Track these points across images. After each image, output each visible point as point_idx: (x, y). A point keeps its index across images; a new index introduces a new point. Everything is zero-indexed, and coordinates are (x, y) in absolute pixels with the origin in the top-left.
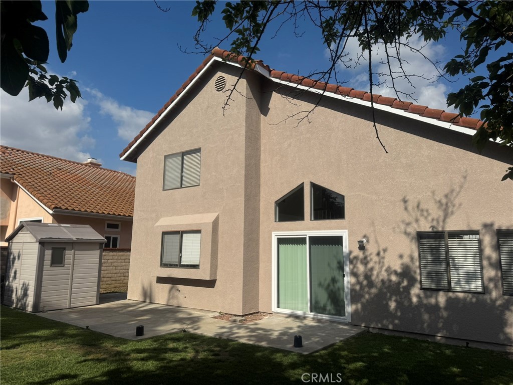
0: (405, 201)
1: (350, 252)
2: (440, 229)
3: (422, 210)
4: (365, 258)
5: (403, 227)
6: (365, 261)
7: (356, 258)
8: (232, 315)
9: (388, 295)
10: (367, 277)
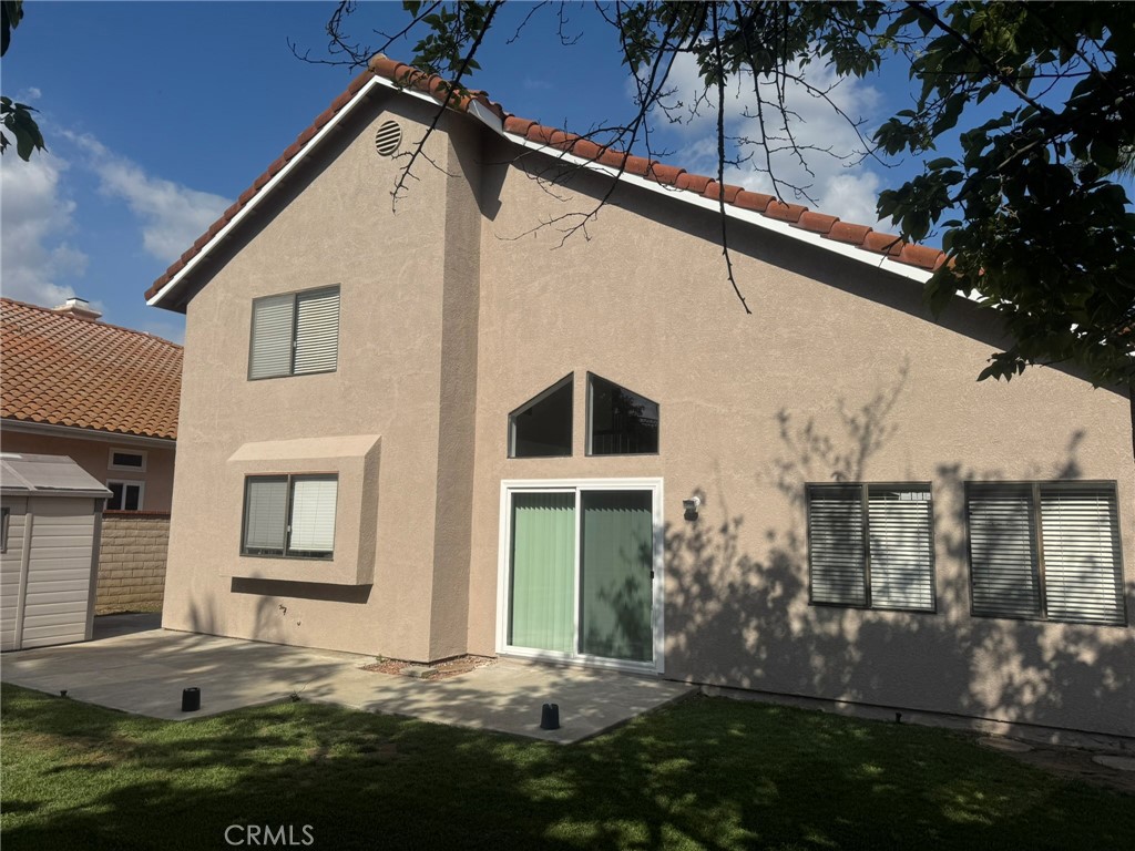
0: (783, 419)
1: (667, 526)
2: (852, 479)
3: (816, 440)
4: (698, 537)
5: (776, 472)
6: (697, 544)
7: (678, 537)
8: (405, 662)
9: (743, 615)
10: (701, 577)
